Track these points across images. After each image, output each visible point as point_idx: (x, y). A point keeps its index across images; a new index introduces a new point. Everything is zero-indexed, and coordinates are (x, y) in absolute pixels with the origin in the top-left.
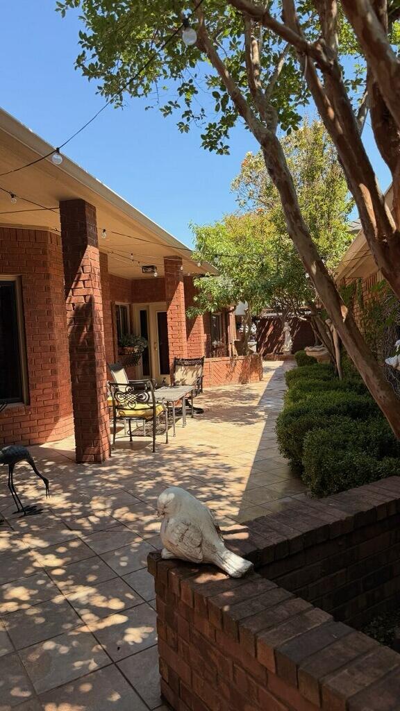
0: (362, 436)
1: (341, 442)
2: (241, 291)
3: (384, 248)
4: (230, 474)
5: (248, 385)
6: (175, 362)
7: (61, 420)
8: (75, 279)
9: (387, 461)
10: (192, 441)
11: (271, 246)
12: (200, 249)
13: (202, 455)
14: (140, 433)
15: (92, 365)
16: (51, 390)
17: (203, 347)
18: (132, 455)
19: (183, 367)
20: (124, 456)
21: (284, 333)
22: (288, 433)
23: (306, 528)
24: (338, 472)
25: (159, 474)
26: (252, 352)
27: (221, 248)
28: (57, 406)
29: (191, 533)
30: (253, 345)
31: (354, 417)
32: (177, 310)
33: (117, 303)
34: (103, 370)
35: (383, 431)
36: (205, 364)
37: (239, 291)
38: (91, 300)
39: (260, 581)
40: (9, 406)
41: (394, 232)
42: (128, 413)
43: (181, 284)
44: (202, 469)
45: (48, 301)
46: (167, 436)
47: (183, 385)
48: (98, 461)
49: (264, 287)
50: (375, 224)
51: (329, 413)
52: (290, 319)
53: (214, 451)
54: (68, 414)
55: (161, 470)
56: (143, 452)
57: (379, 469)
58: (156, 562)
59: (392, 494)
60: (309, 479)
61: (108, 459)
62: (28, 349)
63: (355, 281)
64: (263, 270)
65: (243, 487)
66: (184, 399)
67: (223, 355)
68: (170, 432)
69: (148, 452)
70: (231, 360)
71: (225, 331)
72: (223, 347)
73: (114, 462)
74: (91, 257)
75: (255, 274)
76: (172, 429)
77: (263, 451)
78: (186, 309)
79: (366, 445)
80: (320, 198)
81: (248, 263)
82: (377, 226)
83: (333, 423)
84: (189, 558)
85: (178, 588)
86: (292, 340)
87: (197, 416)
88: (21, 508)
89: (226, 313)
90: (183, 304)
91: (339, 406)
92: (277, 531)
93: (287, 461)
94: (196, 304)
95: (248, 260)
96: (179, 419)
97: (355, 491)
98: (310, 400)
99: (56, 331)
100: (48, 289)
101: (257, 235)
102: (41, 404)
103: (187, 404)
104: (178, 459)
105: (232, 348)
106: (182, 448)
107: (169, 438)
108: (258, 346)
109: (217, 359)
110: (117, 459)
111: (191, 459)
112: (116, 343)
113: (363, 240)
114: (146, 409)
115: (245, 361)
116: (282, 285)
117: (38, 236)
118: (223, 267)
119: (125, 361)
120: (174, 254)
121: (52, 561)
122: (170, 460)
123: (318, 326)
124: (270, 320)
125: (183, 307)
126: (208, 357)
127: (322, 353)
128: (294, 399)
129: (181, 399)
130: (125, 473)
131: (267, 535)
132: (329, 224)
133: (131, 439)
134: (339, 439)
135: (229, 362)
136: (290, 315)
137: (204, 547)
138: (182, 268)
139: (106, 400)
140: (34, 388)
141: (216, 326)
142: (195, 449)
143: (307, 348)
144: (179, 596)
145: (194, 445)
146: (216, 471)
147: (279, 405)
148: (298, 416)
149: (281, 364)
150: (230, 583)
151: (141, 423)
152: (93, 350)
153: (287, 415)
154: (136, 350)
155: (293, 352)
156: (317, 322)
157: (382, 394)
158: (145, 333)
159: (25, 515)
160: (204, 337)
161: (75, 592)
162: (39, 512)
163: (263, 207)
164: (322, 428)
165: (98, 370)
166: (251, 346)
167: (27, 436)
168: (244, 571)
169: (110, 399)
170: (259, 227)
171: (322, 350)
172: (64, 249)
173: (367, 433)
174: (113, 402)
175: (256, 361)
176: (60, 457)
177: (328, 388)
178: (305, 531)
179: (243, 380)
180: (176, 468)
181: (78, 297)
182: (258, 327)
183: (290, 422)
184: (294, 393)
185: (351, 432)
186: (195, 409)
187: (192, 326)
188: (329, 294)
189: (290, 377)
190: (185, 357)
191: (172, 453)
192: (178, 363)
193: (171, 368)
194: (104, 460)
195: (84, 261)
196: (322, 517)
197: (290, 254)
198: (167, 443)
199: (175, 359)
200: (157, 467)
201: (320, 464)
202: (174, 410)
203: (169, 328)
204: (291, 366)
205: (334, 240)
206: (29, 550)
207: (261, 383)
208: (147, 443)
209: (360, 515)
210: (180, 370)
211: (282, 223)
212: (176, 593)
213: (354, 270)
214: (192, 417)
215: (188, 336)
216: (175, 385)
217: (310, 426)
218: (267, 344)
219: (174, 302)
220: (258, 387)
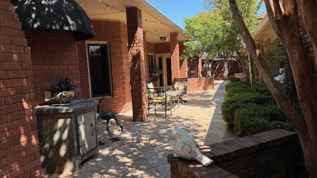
0: (262, 112)
1: (253, 114)
2: (206, 47)
3: (278, 22)
4: (200, 128)
5: (207, 91)
6: (174, 80)
7: (126, 103)
8: (133, 43)
9: (274, 122)
10: (182, 114)
11: (220, 26)
12: (187, 28)
13: (187, 120)
14: (160, 110)
15: (140, 80)
16: (122, 91)
17: (187, 74)
18: (157, 119)
19: (178, 82)
20: (153, 119)
21: (224, 68)
22: (227, 111)
23: (237, 148)
24: (251, 127)
25: (168, 127)
26: (209, 76)
27: (196, 27)
28: (125, 98)
29: (186, 147)
30: (209, 73)
31: (258, 103)
32: (175, 57)
33: (149, 54)
34: (144, 82)
35: (272, 110)
36: (188, 81)
37: (204, 47)
38: (140, 52)
39: (217, 168)
40: (106, 97)
41: (283, 14)
42: (155, 101)
43: (178, 45)
44: (187, 126)
45: (121, 53)
46: (171, 112)
47: (178, 90)
48: (142, 121)
49: (216, 45)
50: (274, 11)
51: (247, 102)
52: (227, 61)
53: (192, 118)
54: (129, 101)
55: (169, 125)
56: (161, 118)
57: (271, 125)
58: (171, 158)
59: (276, 136)
60: (237, 130)
61: (146, 120)
62: (113, 73)
63: (260, 42)
64: (216, 37)
65: (206, 134)
66: (179, 96)
67: (196, 77)
68: (173, 110)
69: (163, 118)
70: (200, 80)
71: (196, 66)
72: (196, 74)
73: (149, 122)
74: (139, 32)
75: (212, 39)
76: (173, 109)
77: (215, 119)
78: (180, 56)
79: (264, 115)
80: (244, 3)
81: (209, 34)
82: (275, 12)
83: (249, 106)
84: (185, 157)
85: (181, 169)
86: (228, 71)
87: (184, 104)
88: (111, 138)
89: (197, 58)
90: (178, 54)
91: (251, 99)
92: (223, 149)
93: (226, 123)
94: (184, 54)
95: (209, 33)
96: (176, 104)
97: (259, 134)
98: (238, 96)
99: (124, 66)
100: (121, 47)
101: (213, 21)
102: (118, 97)
103: (180, 98)
104: (177, 121)
105: (200, 74)
106: (178, 117)
107: (172, 113)
108: (212, 74)
109: (193, 79)
110: (150, 120)
111: (182, 121)
112: (148, 71)
113: (267, 19)
114: (162, 99)
115: (206, 80)
116: (225, 44)
117: (116, 24)
118: (197, 36)
119: (152, 79)
120: (175, 31)
121: (126, 160)
122: (173, 121)
123: (242, 63)
124: (218, 61)
125: (178, 55)
126: (189, 78)
127: (243, 76)
128: (230, 96)
129: (177, 96)
130: (154, 126)
131: (219, 150)
132: (248, 15)
133: (156, 112)
134: (252, 113)
135: (199, 80)
136: (227, 59)
137: (192, 153)
138: (178, 37)
139: (145, 96)
140: (115, 90)
141: (193, 64)
142: (184, 117)
143: (236, 74)
144: (181, 172)
145: (183, 115)
146: (194, 127)
147: (222, 100)
148: (232, 103)
149: (223, 82)
150: (203, 168)
151: (160, 106)
152: (140, 73)
153: (226, 103)
154: (157, 75)
155: (228, 76)
156: (241, 62)
157: (275, 89)
158: (161, 67)
159: (113, 141)
160: (187, 69)
161: (135, 172)
162: (119, 140)
163: (217, 8)
164: (243, 108)
165: (142, 82)
166: (209, 74)
167: (113, 110)
168: (210, 163)
169: (147, 95)
170: (214, 18)
171: (243, 75)
172: (128, 29)
173: (264, 110)
174: (148, 96)
175: (211, 80)
176: (127, 119)
177: (246, 91)
178: (236, 150)
179: (205, 89)
180: (176, 125)
181: (134, 51)
182: (212, 64)
183: (228, 106)
184: (230, 93)
185: (257, 110)
186: (183, 100)
187: (182, 64)
188: (251, 44)
189: (227, 87)
190: (179, 77)
191: (174, 118)
192: (176, 80)
193: (172, 83)
194: (145, 120)
195: (137, 35)
196: (244, 144)
197: (229, 29)
198: (171, 114)
199: (175, 78)
200: (167, 124)
201: (242, 123)
202: (174, 101)
203: (172, 65)
204: (227, 82)
205: (251, 22)
206: (116, 155)
207: (213, 90)
208: (163, 114)
209: (262, 144)
210: (176, 83)
211: (226, 15)
212: (180, 171)
213: (260, 37)
214: (182, 104)
215: (180, 69)
216: (174, 90)
217: (238, 107)
218: (216, 73)
219: (174, 53)
220: (212, 91)
